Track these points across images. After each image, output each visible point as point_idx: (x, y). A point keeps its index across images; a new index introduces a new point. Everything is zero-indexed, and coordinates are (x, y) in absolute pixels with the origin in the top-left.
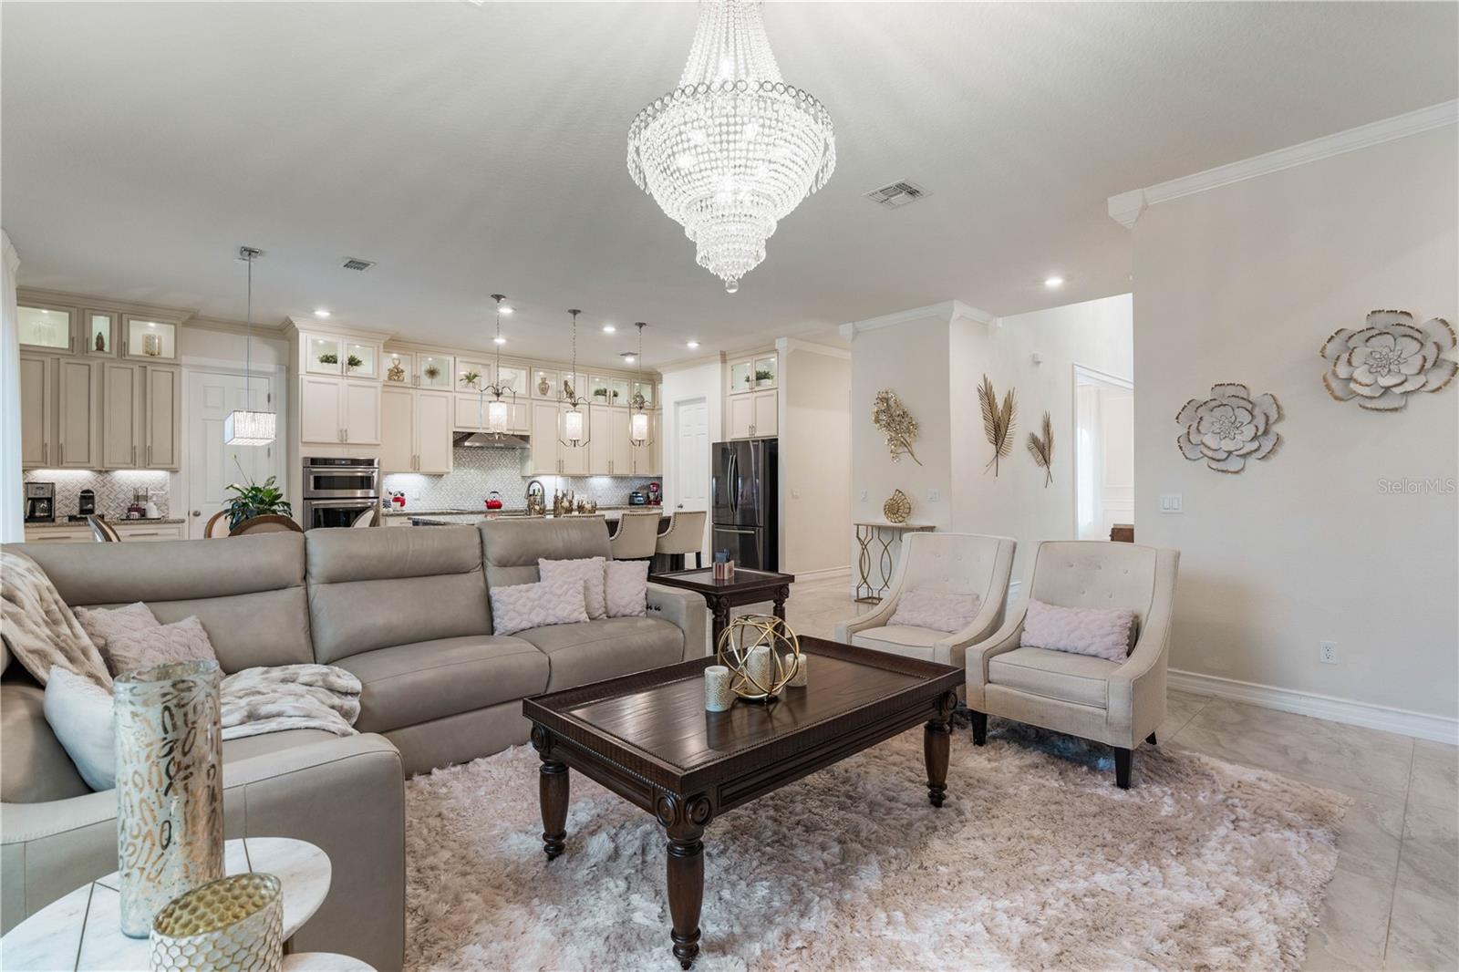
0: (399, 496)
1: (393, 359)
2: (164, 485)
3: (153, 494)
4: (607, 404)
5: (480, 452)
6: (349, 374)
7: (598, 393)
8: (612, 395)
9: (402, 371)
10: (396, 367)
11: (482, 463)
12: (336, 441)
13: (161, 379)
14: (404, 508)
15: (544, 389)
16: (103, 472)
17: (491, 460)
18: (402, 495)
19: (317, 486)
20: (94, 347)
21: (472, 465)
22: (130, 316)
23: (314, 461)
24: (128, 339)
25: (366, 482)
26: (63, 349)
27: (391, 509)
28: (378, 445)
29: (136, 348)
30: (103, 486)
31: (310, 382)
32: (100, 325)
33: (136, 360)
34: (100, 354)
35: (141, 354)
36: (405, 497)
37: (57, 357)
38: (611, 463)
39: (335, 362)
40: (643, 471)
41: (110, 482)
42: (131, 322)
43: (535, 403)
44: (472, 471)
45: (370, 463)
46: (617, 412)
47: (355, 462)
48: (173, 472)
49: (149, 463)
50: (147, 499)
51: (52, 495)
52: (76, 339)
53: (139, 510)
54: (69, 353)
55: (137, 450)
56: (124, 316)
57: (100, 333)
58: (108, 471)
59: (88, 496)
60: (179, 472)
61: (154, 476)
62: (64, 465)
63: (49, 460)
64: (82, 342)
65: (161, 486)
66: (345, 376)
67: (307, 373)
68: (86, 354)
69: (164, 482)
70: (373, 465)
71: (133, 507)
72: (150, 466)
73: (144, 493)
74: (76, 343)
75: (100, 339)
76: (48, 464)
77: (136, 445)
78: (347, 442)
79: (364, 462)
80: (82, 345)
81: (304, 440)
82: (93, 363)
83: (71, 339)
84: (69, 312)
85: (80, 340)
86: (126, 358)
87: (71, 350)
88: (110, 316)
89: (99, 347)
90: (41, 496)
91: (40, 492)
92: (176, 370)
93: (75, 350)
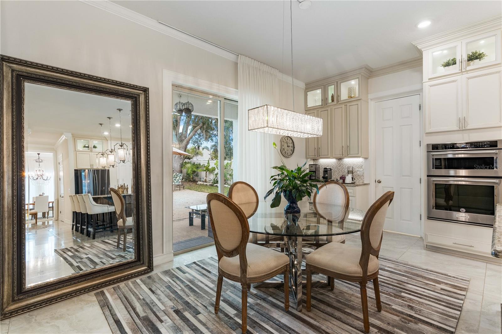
2: (362, 166)
3: (358, 170)
6: (468, 68)
13: (353, 109)
16: (340, 159)
20: (330, 101)
22: (341, 81)
23: (435, 147)
24: (340, 94)
26: (320, 105)
29: (344, 96)
30: (340, 166)
31: (432, 86)
32: (331, 91)
33: (346, 103)
34: (333, 103)
35: (347, 98)
37: (318, 110)
39: (455, 63)
41: (342, 164)
42: (342, 84)
45: (493, 144)
48: (366, 158)
49: (349, 154)
50: (352, 172)
51: (316, 170)
52: (323, 99)
53: (343, 178)
54: (321, 107)
55: (344, 148)
56: (339, 83)
57: (333, 94)
58: (341, 159)
59: (326, 171)
60: (369, 158)
61: (358, 161)
62: (320, 157)
63: (316, 155)
64: (325, 100)
65: (360, 166)
66: (464, 72)
67: (429, 79)
68: (327, 105)
69: (362, 164)
70: (497, 147)
71: (342, 177)
72: (349, 156)
73: (351, 169)
74: (323, 101)
75: (333, 97)
76: (316, 157)
77: (344, 145)
78: (466, 128)
79: (485, 145)
80: (325, 101)
81: (427, 131)
82: (329, 109)
83: (322, 100)
84: (321, 88)
85: (324, 100)
86: (339, 102)
87: (322, 105)
88: (334, 85)
89: (333, 101)
90: (313, 170)
91: (312, 168)
92: (359, 103)
93: (323, 104)
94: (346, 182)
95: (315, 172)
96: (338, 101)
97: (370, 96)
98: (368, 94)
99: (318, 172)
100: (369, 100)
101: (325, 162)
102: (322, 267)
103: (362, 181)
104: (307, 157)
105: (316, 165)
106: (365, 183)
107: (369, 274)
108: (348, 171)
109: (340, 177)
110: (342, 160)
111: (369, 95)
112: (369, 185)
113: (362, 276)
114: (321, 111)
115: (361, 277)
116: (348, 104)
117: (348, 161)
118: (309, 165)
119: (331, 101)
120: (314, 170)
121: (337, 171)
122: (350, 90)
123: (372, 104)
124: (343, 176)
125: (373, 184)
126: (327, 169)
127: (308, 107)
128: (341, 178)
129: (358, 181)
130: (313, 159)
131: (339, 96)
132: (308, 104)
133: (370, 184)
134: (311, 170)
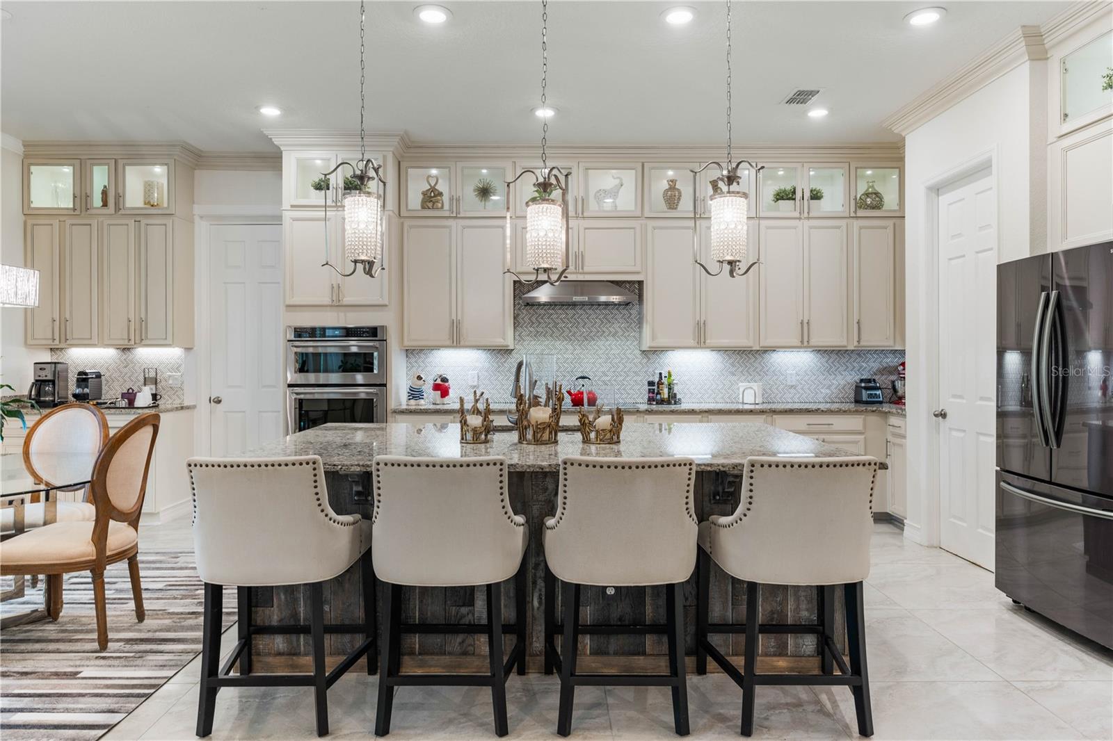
0: (439, 381)
1: (429, 176)
2: (180, 366)
3: (170, 376)
4: (797, 214)
5: (571, 312)
6: (345, 202)
7: (781, 196)
8: (807, 195)
9: (441, 194)
10: (433, 189)
11: (574, 329)
12: (327, 301)
13: (156, 234)
14: (446, 400)
15: (672, 198)
16: (126, 349)
17: (589, 325)
18: (445, 380)
19: (302, 369)
20: (97, 201)
21: (557, 333)
22: (125, 161)
23: (300, 333)
24: (124, 190)
25: (362, 363)
26: (67, 209)
27: (422, 402)
28: (386, 306)
29: (134, 197)
30: (126, 367)
31: (295, 220)
32: (100, 178)
33: (136, 215)
34: (105, 211)
35: (141, 204)
36: (450, 383)
37: (62, 219)
38: (805, 326)
39: (328, 187)
40: (877, 337)
41: (132, 362)
42: (128, 168)
43: (651, 223)
44: (558, 342)
45: (373, 332)
46: (815, 228)
47: (350, 332)
48: (188, 349)
49: (143, 337)
50: (155, 381)
51: (54, 376)
52: (78, 194)
53: (130, 397)
54: (73, 213)
55: (132, 323)
56: (121, 163)
57: (105, 187)
58: (129, 349)
59: (83, 379)
60: (195, 348)
61: (171, 354)
62: (68, 342)
63: (57, 336)
64: (83, 198)
65: (176, 366)
66: (339, 206)
67: (292, 206)
68: (89, 212)
69: (179, 361)
70: (376, 336)
71: (128, 393)
72: (144, 342)
73: (152, 374)
74: (78, 200)
75: (105, 193)
76: (57, 342)
77: (132, 317)
78: (341, 303)
79: (364, 332)
80: (84, 201)
81: (288, 303)
82: (94, 223)
83: (75, 197)
84: (73, 165)
85: (82, 196)
86: (122, 212)
87: (74, 209)
88: (108, 164)
89: (105, 204)
90: (45, 378)
91: (43, 373)
92: (169, 221)
93: (78, 207)
94: (135, 406)
95: (53, 382)
96: (117, 208)
97: (198, 209)
98: (193, 203)
99: (61, 383)
100: (197, 219)
101: (82, 357)
102: (15, 564)
103: (179, 401)
104: (30, 342)
105: (55, 363)
106: (186, 404)
107: (108, 553)
108: (145, 378)
109: (122, 394)
110: (133, 351)
111: (195, 206)
112: (196, 410)
113: (94, 558)
114: (72, 225)
115: (94, 561)
116: (144, 221)
117: (146, 355)
118: (35, 363)
119: (101, 204)
120: (50, 377)
121: (120, 379)
122: (148, 187)
123: (202, 229)
124: (131, 391)
125: (204, 407)
126: (86, 374)
127: (32, 206)
128: (123, 396)
129: (170, 401)
130: (51, 349)
131: (119, 197)
132: (32, 199)
133: (198, 406)
134: (41, 378)
